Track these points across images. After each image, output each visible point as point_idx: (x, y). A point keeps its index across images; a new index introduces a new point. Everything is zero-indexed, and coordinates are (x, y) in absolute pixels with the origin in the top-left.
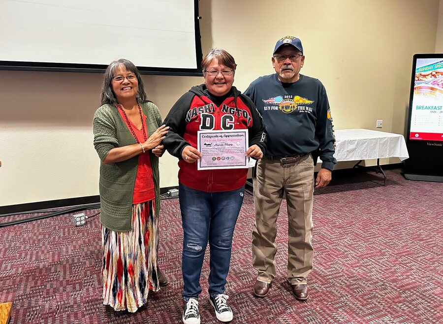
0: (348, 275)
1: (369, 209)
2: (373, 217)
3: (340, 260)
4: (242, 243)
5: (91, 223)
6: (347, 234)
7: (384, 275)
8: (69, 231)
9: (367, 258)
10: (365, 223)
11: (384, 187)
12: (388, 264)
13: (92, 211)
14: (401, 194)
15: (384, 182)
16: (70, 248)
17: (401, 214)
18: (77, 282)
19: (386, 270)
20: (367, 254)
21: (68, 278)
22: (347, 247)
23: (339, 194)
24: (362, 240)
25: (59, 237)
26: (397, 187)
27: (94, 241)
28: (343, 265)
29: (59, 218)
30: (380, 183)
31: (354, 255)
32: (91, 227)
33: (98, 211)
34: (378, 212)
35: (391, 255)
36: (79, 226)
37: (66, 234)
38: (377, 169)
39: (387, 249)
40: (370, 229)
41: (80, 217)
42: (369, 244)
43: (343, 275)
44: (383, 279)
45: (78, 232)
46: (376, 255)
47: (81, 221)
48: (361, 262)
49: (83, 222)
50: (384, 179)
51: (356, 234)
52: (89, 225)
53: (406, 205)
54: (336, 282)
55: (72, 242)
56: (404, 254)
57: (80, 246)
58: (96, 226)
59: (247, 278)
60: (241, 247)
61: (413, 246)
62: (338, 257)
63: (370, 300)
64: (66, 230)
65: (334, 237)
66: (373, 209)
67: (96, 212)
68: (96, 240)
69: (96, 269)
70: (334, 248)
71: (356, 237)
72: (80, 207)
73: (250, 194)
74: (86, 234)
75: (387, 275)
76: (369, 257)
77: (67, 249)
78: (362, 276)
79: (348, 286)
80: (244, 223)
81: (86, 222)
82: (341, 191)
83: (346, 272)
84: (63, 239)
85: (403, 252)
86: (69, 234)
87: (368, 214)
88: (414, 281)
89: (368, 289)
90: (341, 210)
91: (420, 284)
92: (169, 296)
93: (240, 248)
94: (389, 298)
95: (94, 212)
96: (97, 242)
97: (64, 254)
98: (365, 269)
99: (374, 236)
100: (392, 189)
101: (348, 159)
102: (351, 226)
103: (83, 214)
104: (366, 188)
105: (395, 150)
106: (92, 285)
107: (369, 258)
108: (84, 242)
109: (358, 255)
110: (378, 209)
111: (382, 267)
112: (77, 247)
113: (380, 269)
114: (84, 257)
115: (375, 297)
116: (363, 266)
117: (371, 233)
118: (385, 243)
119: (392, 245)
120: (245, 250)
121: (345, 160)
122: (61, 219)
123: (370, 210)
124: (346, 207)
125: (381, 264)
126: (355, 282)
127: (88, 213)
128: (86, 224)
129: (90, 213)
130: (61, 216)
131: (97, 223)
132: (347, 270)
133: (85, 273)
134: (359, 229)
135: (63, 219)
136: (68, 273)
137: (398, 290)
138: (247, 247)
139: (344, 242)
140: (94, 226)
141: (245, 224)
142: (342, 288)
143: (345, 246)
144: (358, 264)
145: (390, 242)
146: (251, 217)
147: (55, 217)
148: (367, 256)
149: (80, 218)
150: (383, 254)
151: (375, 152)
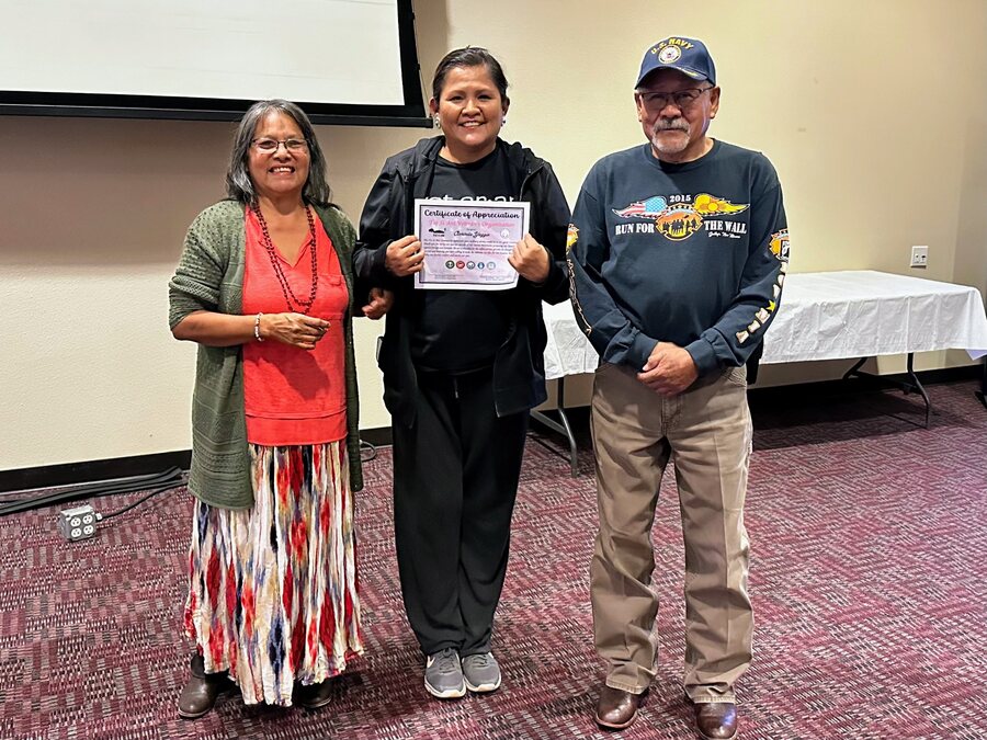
0: (793, 665)
1: (874, 490)
2: (882, 514)
3: (777, 628)
4: (519, 582)
5: (110, 533)
6: (806, 559)
7: (888, 666)
8: (50, 553)
9: (849, 622)
10: (856, 528)
11: (923, 433)
12: (904, 637)
13: (115, 499)
14: (966, 450)
15: (925, 418)
16: (54, 599)
17: (960, 505)
18: (68, 686)
19: (895, 652)
20: (852, 612)
21: (45, 676)
22: (800, 593)
23: (797, 451)
24: (842, 573)
25: (23, 572)
26: (962, 432)
27: (119, 580)
28: (784, 639)
29: (23, 518)
30: (916, 419)
31: (815, 615)
32: (112, 541)
33: (132, 499)
34: (898, 500)
35: (914, 613)
36: (78, 540)
37: (43, 562)
38: (909, 380)
39: (908, 600)
40: (868, 546)
41: (81, 516)
42: (861, 585)
43: (780, 667)
44: (883, 677)
45: (76, 557)
46: (875, 614)
47: (82, 526)
48: (833, 632)
49: (90, 530)
50: (925, 410)
51: (830, 558)
52: (105, 538)
53: (977, 481)
54: (760, 683)
55: (58, 583)
56: (950, 611)
57: (79, 595)
58: (125, 540)
59: (525, 674)
60: (517, 593)
61: (977, 589)
62: (773, 620)
63: (841, 730)
64: (43, 550)
65: (769, 566)
66: (886, 491)
67: (127, 503)
68: (125, 578)
69: (122, 653)
70: (764, 597)
71: (829, 566)
72: (83, 488)
73: (554, 451)
74: (96, 561)
75: (897, 666)
76: (857, 618)
77: (44, 601)
78: (828, 668)
79: (789, 695)
80: (528, 531)
81: (99, 530)
82: (805, 443)
83: (790, 658)
84: (33, 575)
85: (949, 607)
86: (50, 561)
87: (868, 505)
88: (964, 679)
89: (841, 700)
90: (797, 493)
91: (978, 687)
92: (313, 723)
93: (513, 596)
94: (893, 724)
95: (121, 502)
96: (128, 584)
97: (37, 614)
98: (840, 650)
99: (878, 563)
100: (947, 439)
101: (822, 354)
102: (818, 536)
103: (88, 509)
104: (875, 433)
105: (953, 332)
106: (110, 694)
107: (855, 623)
108: (91, 582)
109: (826, 614)
110: (900, 491)
111: (886, 645)
112: (73, 597)
113: (879, 651)
114: (89, 622)
115: (856, 721)
116: (837, 643)
117: (869, 557)
118: (904, 584)
119: (921, 586)
120: (525, 601)
121: (814, 359)
122: (29, 521)
123: (878, 493)
124: (813, 487)
125: (887, 637)
126: (808, 684)
127: (104, 506)
128: (98, 533)
129: (110, 505)
130: (30, 513)
131: (128, 531)
132: (791, 654)
133: (93, 664)
134: (840, 544)
135: (35, 521)
136: (45, 664)
137: (920, 703)
138: (532, 594)
139: (793, 580)
140: (119, 541)
141: (532, 534)
142: (772, 698)
143: (796, 590)
144: (823, 639)
145: (919, 580)
146: (550, 516)
147: (12, 517)
148: (849, 617)
149: (80, 518)
150: (896, 612)
151: (898, 336)
